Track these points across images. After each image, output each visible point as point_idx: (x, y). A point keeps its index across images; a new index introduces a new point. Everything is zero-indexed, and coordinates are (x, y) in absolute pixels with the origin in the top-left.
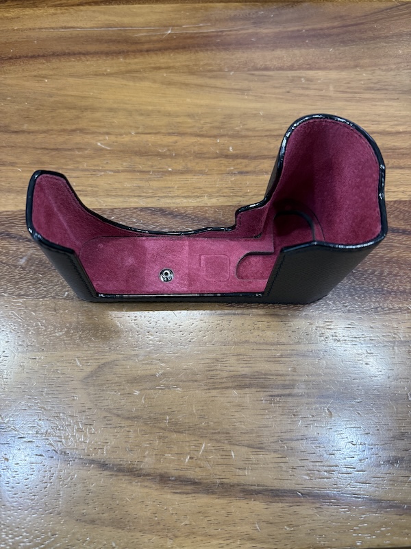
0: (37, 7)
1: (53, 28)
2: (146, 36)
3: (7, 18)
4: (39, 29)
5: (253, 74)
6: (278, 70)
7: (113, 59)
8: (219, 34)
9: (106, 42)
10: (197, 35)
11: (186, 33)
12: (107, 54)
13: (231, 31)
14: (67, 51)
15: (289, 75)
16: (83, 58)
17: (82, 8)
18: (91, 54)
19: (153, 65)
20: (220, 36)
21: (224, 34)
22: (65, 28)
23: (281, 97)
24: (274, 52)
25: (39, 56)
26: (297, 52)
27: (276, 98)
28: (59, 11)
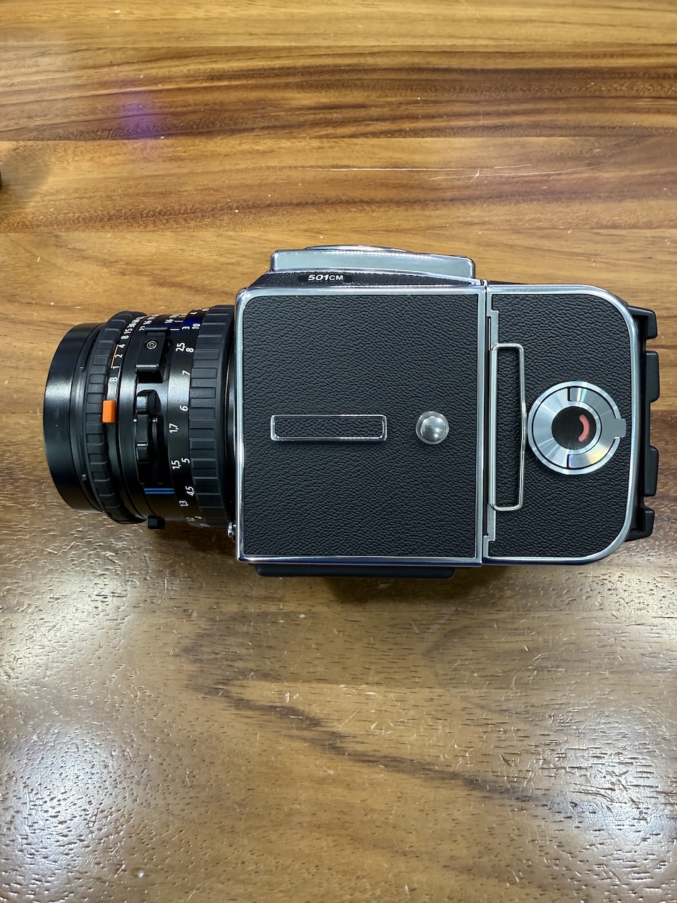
0: (295, 138)
1: (320, 167)
2: (446, 180)
3: (258, 152)
4: (303, 167)
5: (598, 234)
6: (631, 228)
7: (406, 210)
8: (545, 178)
9: (395, 188)
10: (516, 180)
11: (501, 177)
12: (398, 203)
13: (560, 174)
14: (344, 198)
15: (648, 235)
16: (367, 208)
17: (355, 140)
18: (377, 202)
19: (461, 219)
20: (546, 181)
21: (551, 178)
22: (337, 167)
23: (640, 264)
24: (621, 204)
25: (307, 203)
26: (653, 203)
27: (636, 266)
28: (326, 145)
